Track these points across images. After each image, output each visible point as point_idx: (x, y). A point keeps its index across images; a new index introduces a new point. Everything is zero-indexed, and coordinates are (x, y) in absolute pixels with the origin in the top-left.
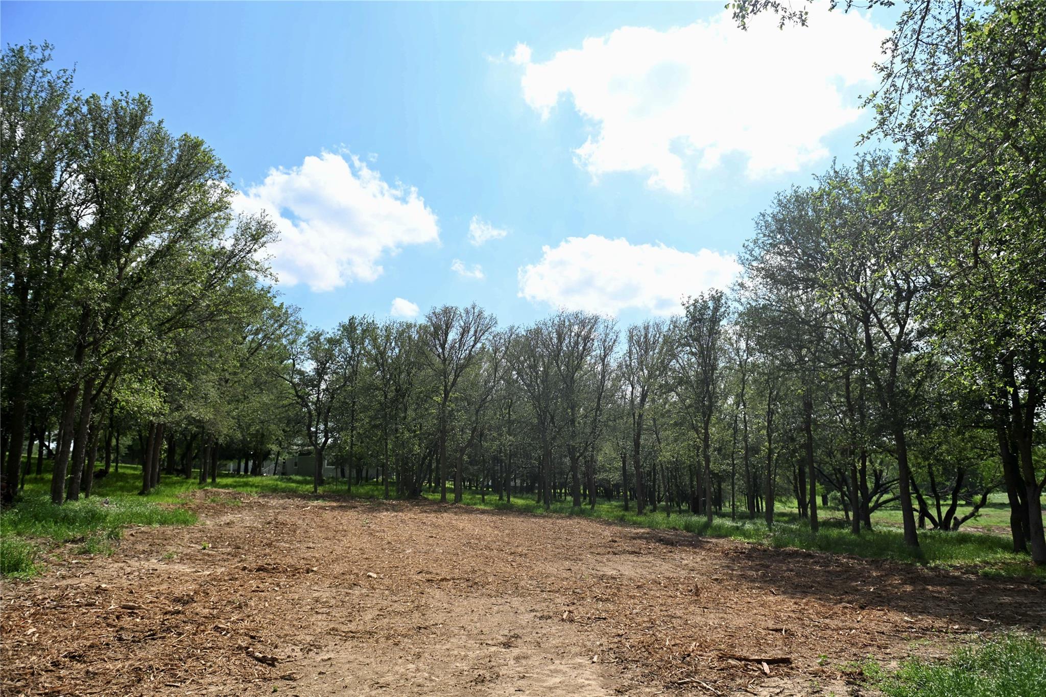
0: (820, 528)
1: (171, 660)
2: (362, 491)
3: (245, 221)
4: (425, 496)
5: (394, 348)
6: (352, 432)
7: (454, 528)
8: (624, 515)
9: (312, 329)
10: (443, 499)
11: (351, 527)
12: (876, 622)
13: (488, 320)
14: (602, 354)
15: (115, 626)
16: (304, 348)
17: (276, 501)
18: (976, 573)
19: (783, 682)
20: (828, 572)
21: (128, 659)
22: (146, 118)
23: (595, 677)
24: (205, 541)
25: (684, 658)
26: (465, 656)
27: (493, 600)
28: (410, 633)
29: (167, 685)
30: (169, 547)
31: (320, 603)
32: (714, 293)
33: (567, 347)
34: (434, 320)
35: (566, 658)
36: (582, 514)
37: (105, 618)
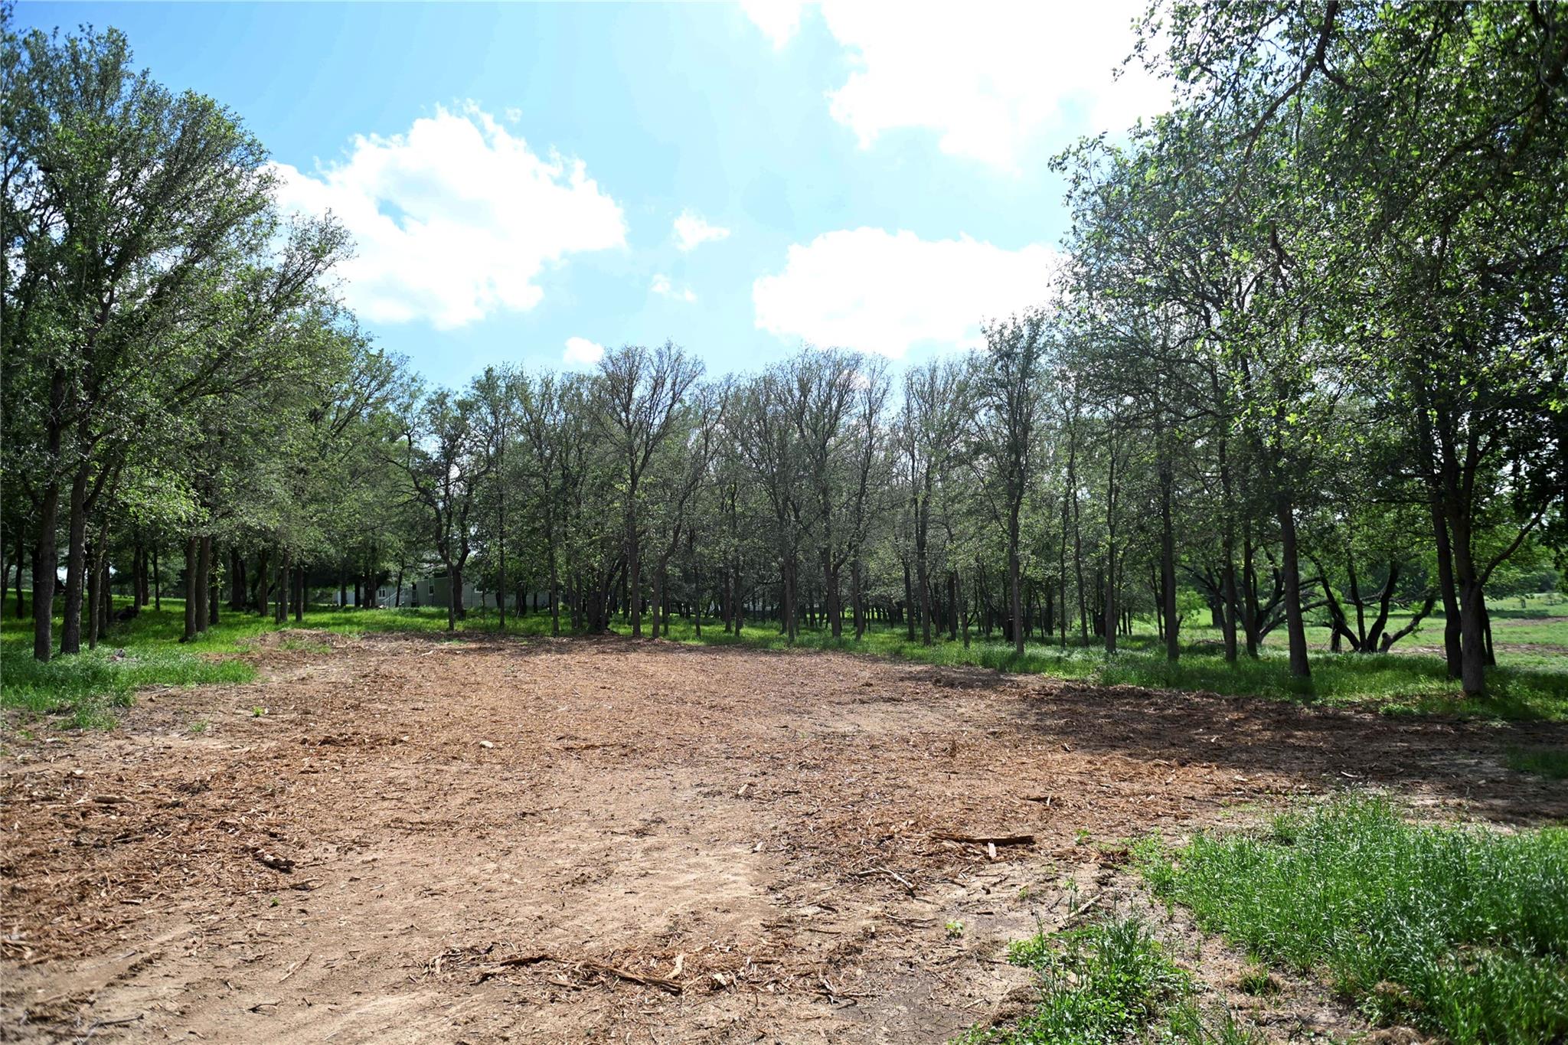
0: (1181, 656)
1: (138, 869)
2: (522, 625)
3: (302, 227)
4: (615, 630)
5: (558, 412)
6: (501, 539)
7: (638, 673)
8: (903, 647)
9: (435, 388)
10: (637, 633)
11: (489, 678)
12: (1192, 784)
13: (690, 366)
14: (867, 412)
15: (76, 827)
16: (423, 417)
17: (386, 644)
18: (1375, 713)
19: (1011, 868)
20: (1164, 717)
21: (80, 869)
22: (123, 67)
23: (748, 871)
24: (260, 705)
25: (882, 841)
26: (574, 850)
27: (650, 773)
28: (509, 821)
29: (122, 903)
30: (204, 715)
31: (395, 785)
32: (1032, 314)
33: (815, 403)
34: (611, 368)
35: (718, 848)
36: (841, 647)
37: (64, 816)
